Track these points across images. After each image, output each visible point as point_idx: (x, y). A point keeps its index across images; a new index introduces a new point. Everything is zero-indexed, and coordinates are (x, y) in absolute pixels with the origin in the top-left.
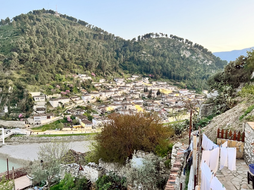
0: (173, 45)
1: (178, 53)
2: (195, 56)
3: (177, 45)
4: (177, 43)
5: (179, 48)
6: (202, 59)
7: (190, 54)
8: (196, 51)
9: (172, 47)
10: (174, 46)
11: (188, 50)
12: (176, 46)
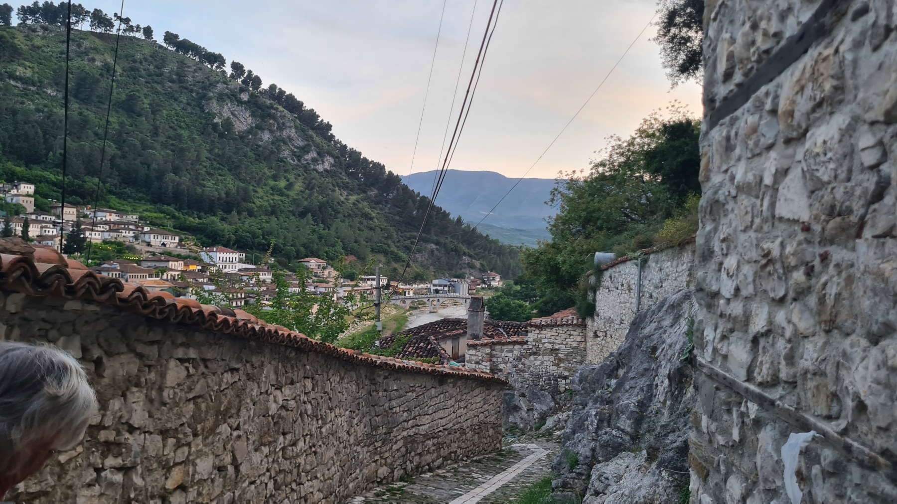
0: (177, 74)
1: (202, 109)
2: (271, 132)
3: (198, 79)
4: (195, 71)
5: (204, 88)
6: (295, 147)
7: (250, 120)
8: (273, 111)
9: (172, 81)
10: (180, 81)
11: (240, 102)
12: (190, 79)
